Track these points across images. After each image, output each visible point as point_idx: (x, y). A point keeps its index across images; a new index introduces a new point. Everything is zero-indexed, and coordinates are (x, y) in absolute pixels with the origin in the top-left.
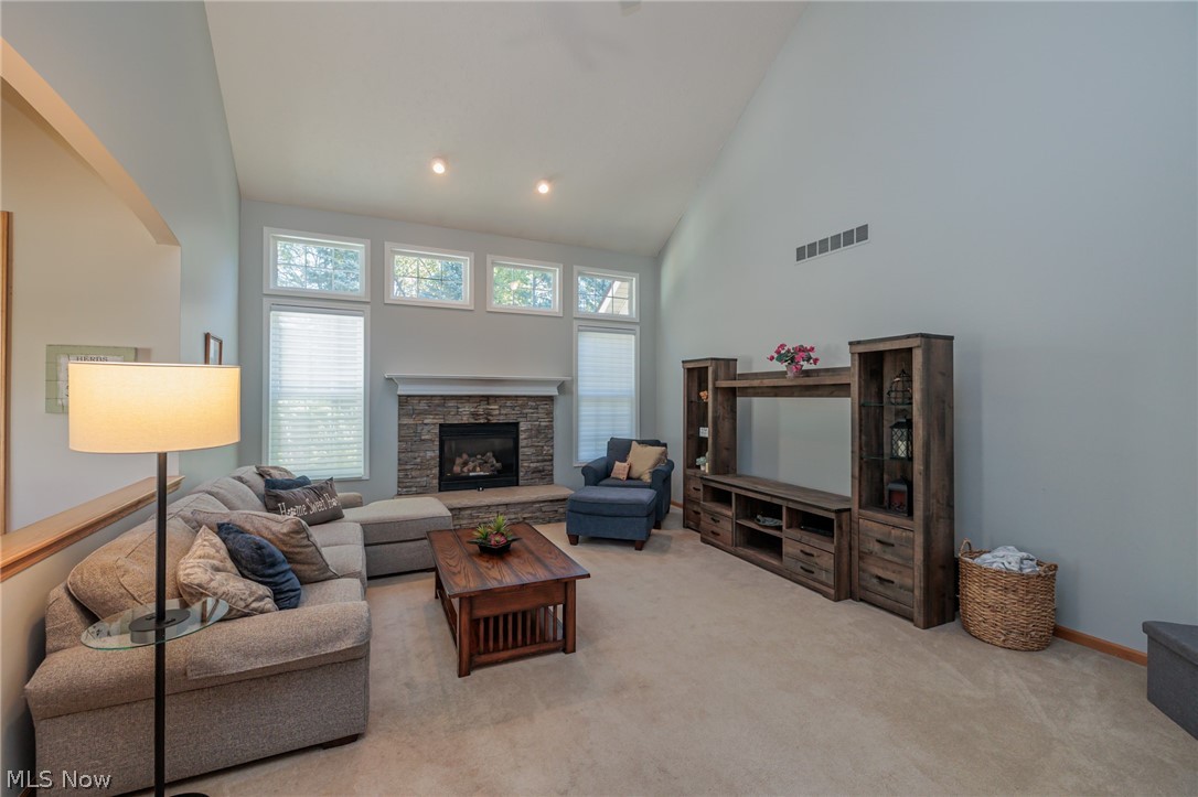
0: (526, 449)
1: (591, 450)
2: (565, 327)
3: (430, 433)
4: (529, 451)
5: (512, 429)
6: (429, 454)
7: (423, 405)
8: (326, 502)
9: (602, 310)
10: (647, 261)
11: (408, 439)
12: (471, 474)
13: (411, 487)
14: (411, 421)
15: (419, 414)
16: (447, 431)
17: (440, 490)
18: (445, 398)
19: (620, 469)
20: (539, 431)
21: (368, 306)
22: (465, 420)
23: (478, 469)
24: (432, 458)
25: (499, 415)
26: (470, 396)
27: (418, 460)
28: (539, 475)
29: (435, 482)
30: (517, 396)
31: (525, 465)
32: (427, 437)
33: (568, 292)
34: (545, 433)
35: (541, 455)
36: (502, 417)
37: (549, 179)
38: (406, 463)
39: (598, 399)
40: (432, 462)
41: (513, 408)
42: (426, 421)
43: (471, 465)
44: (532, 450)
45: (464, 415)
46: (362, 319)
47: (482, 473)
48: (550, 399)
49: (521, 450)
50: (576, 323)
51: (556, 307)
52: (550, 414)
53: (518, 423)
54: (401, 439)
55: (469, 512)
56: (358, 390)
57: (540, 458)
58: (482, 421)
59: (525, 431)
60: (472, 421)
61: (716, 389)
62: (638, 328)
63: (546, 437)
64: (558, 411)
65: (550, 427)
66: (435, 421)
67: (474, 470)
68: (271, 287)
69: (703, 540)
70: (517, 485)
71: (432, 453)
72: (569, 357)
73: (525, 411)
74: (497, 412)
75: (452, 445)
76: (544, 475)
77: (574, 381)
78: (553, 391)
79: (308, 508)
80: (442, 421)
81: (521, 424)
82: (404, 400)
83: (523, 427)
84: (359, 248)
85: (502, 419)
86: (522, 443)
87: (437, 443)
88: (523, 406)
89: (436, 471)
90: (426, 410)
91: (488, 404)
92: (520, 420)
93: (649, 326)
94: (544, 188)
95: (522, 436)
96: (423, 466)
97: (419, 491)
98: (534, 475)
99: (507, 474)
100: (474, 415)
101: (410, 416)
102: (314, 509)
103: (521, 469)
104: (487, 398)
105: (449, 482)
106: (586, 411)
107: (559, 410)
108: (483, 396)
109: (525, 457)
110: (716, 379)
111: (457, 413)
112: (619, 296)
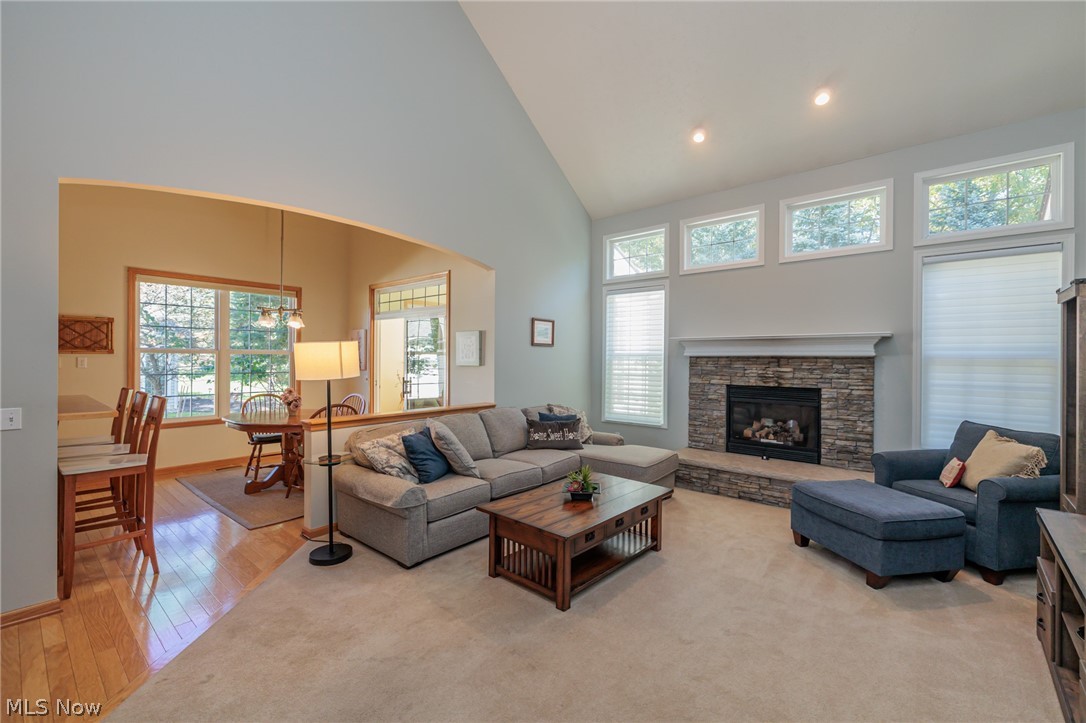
0: (828, 422)
3: (719, 393)
4: (835, 425)
5: (813, 396)
6: (716, 413)
7: (710, 367)
8: (563, 435)
11: (697, 396)
12: (762, 440)
13: (699, 442)
14: (700, 381)
15: (707, 374)
16: (733, 392)
17: (728, 450)
18: (731, 359)
19: (952, 468)
20: (849, 401)
21: (668, 281)
22: (753, 382)
23: (771, 436)
24: (719, 418)
25: (792, 378)
26: (758, 358)
27: (706, 418)
28: (850, 457)
29: (722, 442)
30: (816, 358)
31: (828, 441)
32: (713, 397)
33: (907, 214)
34: (861, 405)
35: (853, 431)
36: (796, 382)
38: (695, 419)
39: (968, 362)
40: (719, 422)
41: (811, 371)
42: (713, 382)
43: (765, 432)
44: (839, 424)
45: (752, 378)
46: (663, 292)
47: (775, 442)
48: (869, 361)
49: (822, 421)
50: (918, 255)
52: (869, 381)
53: (820, 389)
54: (692, 396)
55: (727, 476)
56: (659, 352)
57: (851, 435)
58: (772, 385)
59: (829, 400)
60: (761, 384)
63: (860, 409)
64: (883, 378)
65: (869, 398)
66: (722, 382)
67: (767, 437)
68: (608, 278)
70: (819, 463)
71: (720, 412)
72: (905, 296)
73: (828, 376)
74: (790, 375)
75: (739, 407)
76: (858, 458)
78: (870, 352)
79: (548, 436)
80: (728, 382)
81: (823, 391)
82: (694, 361)
83: (826, 394)
84: (660, 234)
85: (797, 384)
86: (824, 414)
87: (724, 403)
88: (826, 369)
89: (723, 431)
90: (712, 371)
91: (779, 366)
92: (820, 386)
95: (825, 405)
96: (711, 424)
97: (708, 447)
98: (841, 456)
99: (806, 448)
100: (762, 377)
101: (699, 376)
102: (552, 437)
103: (823, 445)
104: (778, 360)
105: (738, 443)
107: (885, 378)
108: (772, 357)
109: (829, 432)
111: (744, 375)
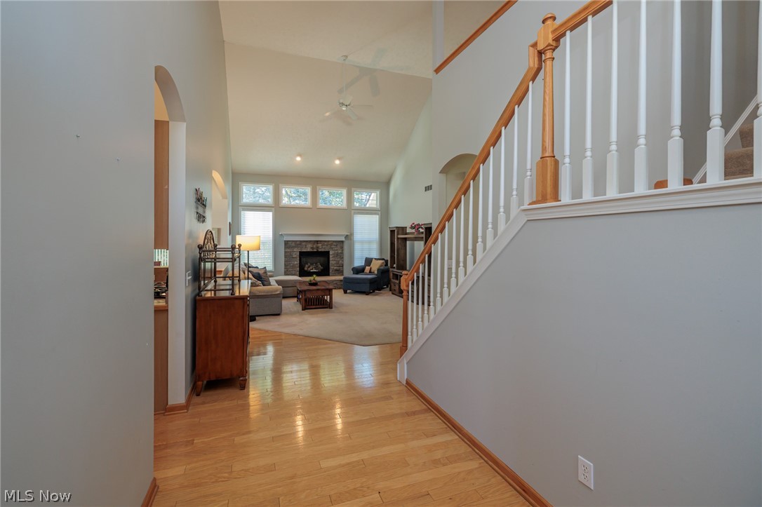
0: (332, 262)
1: (359, 263)
2: (348, 214)
3: (296, 255)
4: (334, 262)
5: (326, 254)
6: (295, 263)
7: (293, 244)
9: (368, 206)
10: (384, 185)
11: (288, 256)
12: (311, 271)
13: (289, 272)
14: (289, 250)
15: (292, 248)
16: (302, 254)
17: (300, 275)
18: (301, 242)
19: (367, 268)
20: (337, 254)
21: (274, 208)
22: (309, 250)
23: (314, 269)
24: (297, 264)
26: (311, 241)
27: (292, 264)
29: (298, 272)
30: (329, 242)
31: (332, 268)
33: (350, 199)
34: (340, 256)
35: (339, 264)
37: (339, 159)
38: (287, 265)
39: (362, 242)
40: (297, 266)
41: (327, 245)
42: (294, 250)
43: (311, 267)
45: (309, 248)
46: (271, 213)
48: (342, 242)
49: (330, 262)
50: (353, 211)
51: (344, 205)
52: (342, 248)
53: (329, 252)
54: (285, 257)
56: (270, 239)
58: (315, 251)
60: (312, 250)
61: (398, 238)
62: (380, 212)
64: (346, 247)
65: (342, 253)
66: (298, 250)
68: (241, 202)
69: (393, 294)
70: (329, 275)
71: (297, 262)
72: (350, 225)
73: (332, 247)
74: (321, 247)
75: (304, 260)
76: (340, 272)
77: (352, 234)
78: (343, 239)
80: (300, 250)
82: (286, 243)
83: (331, 253)
84: (271, 187)
85: (323, 250)
86: (331, 259)
87: (299, 258)
88: (331, 245)
89: (298, 269)
90: (294, 246)
91: (317, 244)
92: (330, 250)
93: (384, 211)
94: (337, 162)
95: (331, 256)
96: (294, 266)
97: (292, 275)
98: (336, 271)
99: (325, 271)
100: (312, 248)
101: (289, 248)
103: (330, 269)
104: (317, 242)
105: (303, 273)
106: (357, 247)
108: (315, 241)
109: (332, 265)
110: (398, 234)
111: (305, 248)
112: (371, 199)
